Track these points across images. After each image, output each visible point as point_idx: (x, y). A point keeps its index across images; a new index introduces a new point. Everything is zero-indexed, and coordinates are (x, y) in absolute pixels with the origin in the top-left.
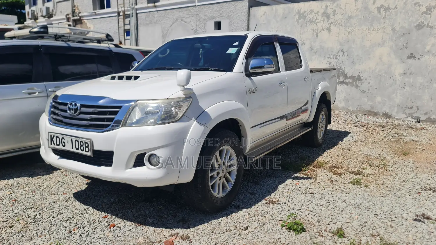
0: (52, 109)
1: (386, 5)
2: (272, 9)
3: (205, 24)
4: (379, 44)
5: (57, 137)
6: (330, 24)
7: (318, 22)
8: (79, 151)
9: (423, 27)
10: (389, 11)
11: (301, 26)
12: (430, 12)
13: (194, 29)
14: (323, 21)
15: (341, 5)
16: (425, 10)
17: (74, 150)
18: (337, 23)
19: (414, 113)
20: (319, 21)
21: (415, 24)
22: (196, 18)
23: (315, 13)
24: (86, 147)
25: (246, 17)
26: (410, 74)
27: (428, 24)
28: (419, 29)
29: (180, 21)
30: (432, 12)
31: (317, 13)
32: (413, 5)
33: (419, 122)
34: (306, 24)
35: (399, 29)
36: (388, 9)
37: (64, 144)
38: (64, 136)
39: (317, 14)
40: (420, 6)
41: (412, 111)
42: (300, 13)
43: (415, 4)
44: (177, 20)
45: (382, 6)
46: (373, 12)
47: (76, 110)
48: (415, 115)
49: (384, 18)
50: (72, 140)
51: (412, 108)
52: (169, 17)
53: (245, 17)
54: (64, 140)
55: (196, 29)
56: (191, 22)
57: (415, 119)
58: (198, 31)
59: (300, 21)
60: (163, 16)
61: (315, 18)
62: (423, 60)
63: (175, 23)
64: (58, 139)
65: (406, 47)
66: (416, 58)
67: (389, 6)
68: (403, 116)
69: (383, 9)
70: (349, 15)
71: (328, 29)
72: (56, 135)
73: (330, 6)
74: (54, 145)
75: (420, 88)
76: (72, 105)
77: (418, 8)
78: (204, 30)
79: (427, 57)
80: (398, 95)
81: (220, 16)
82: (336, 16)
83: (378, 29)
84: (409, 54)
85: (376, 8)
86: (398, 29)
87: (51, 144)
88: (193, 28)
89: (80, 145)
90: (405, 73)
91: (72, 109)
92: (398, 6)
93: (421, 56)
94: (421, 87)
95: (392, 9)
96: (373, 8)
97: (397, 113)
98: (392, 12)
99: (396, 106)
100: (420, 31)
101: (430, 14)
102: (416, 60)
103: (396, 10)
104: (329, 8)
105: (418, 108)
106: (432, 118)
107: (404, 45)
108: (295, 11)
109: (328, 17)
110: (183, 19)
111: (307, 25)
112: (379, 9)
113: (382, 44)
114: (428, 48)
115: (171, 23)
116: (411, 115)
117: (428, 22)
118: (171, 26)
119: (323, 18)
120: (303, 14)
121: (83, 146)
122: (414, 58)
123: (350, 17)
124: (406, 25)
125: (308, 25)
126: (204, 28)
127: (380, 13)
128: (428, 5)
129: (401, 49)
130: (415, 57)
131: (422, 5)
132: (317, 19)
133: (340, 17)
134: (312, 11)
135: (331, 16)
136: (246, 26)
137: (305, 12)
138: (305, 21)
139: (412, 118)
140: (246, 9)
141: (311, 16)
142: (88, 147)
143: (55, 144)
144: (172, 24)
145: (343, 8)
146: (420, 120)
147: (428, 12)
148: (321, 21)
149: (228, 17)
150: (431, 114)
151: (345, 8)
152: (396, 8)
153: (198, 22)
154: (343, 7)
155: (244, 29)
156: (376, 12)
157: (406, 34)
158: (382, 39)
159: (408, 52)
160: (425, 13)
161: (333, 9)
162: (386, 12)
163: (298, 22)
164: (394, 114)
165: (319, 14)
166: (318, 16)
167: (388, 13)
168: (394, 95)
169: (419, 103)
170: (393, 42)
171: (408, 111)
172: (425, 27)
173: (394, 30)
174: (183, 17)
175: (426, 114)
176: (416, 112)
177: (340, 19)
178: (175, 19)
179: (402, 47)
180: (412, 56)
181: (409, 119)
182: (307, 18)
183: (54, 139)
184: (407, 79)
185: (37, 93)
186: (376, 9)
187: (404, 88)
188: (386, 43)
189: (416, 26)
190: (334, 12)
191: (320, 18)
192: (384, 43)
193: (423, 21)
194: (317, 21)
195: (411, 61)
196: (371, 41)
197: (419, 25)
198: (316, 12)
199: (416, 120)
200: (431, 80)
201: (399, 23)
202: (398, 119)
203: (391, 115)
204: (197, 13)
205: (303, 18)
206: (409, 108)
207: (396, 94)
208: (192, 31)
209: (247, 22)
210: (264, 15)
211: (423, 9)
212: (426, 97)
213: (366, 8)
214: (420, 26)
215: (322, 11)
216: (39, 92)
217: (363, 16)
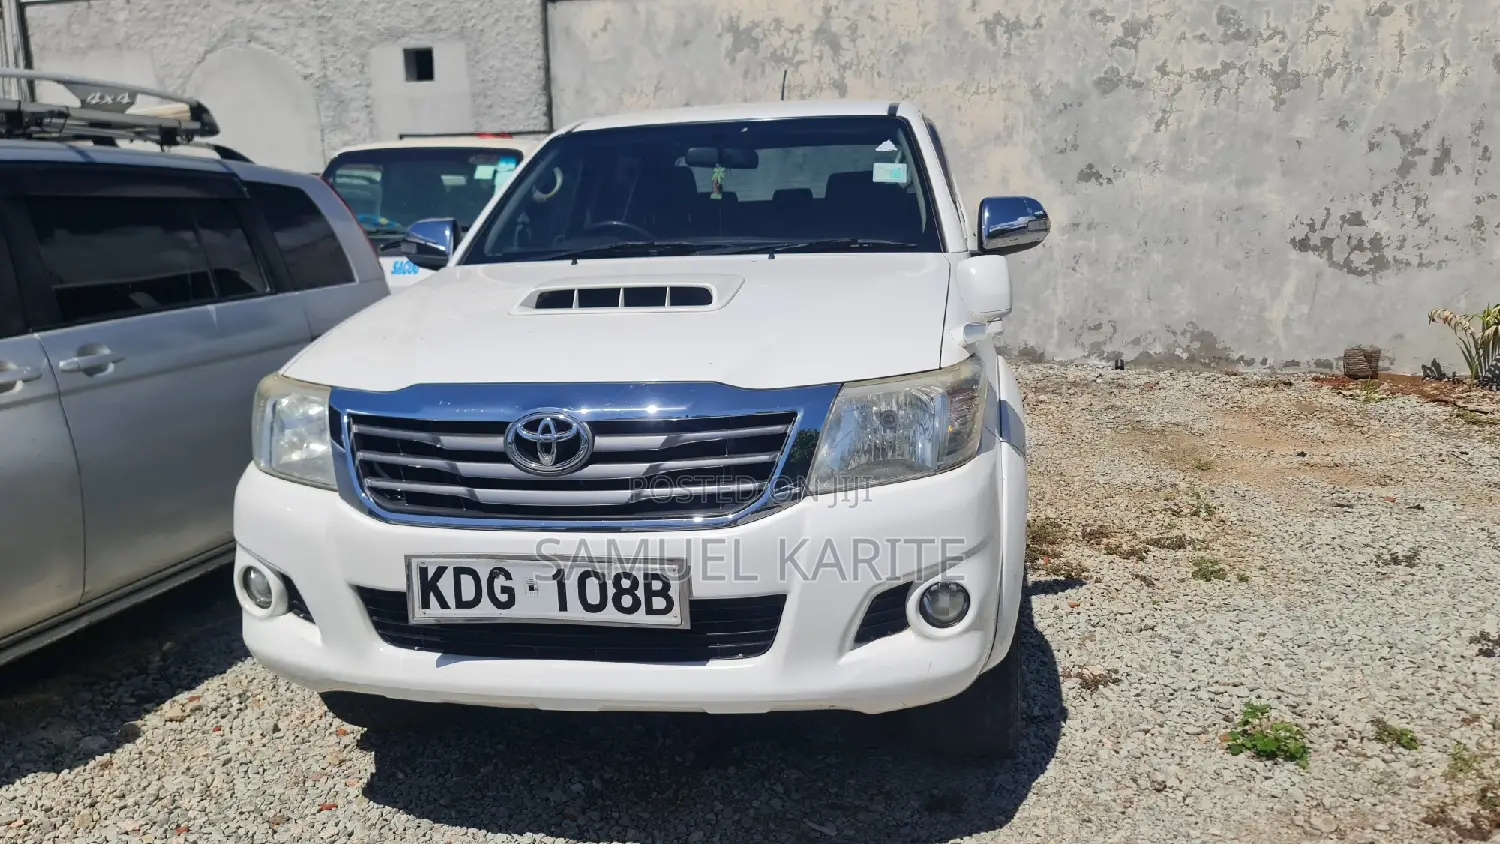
0: (360, 455)
1: (1010, 16)
2: (635, 11)
3: (363, 56)
4: (998, 137)
5: (459, 571)
6: (845, 68)
7: (801, 62)
8: (610, 616)
9: (1116, 86)
10: (1020, 35)
11: (746, 75)
12: (1134, 41)
13: (317, 76)
14: (820, 58)
15: (872, 8)
16: (1120, 33)
17: (576, 614)
18: (866, 66)
19: (1104, 343)
20: (806, 56)
21: (1095, 77)
22: (321, 32)
23: (792, 32)
24: (650, 594)
25: (536, 37)
26: (1090, 227)
27: (1129, 76)
28: (1105, 92)
29: (245, 40)
30: (1139, 39)
31: (798, 30)
32: (1088, 20)
33: (1122, 368)
34: (763, 65)
35: (1050, 90)
36: (1014, 28)
37: (504, 598)
38: (507, 565)
39: (796, 36)
40: (1107, 19)
41: (1098, 337)
42: (738, 28)
43: (1093, 14)
44: (227, 37)
45: (998, 16)
46: (974, 36)
47: (568, 450)
48: (1108, 349)
49: (1007, 55)
50: (559, 577)
51: (1098, 327)
52: (186, 24)
53: (533, 37)
54: (508, 576)
55: (325, 76)
56: (295, 45)
57: (1108, 359)
58: (333, 81)
59: (740, 56)
60: (155, 19)
61: (791, 46)
62: (1119, 183)
63: (220, 51)
64: (466, 580)
65: (1075, 147)
66: (1101, 180)
67: (1017, 17)
68: (1076, 353)
69: (1003, 29)
70: (900, 42)
71: (836, 87)
72: (451, 565)
73: (837, 8)
74: (444, 605)
75: (1119, 269)
76: (540, 428)
77: (1100, 26)
78: (358, 82)
79: (1131, 175)
80: (1060, 292)
81: (428, 28)
82: (859, 42)
83: (990, 89)
84: (1083, 166)
85: (980, 23)
86: (1048, 91)
87: (426, 604)
88: (309, 71)
89: (611, 591)
90: (1074, 224)
91: (547, 448)
92: (1044, 21)
93: (1115, 171)
94: (1120, 265)
95: (1028, 27)
96: (972, 22)
97: (1060, 345)
98: (1027, 37)
99: (1056, 323)
100: (1110, 99)
101: (1135, 47)
102: (1101, 184)
103: (1039, 31)
104: (834, 13)
105: (1114, 327)
106: (1151, 352)
107: (1066, 140)
108: (721, 21)
109: (835, 46)
110: (257, 33)
111: (763, 71)
112: (990, 26)
113: (1004, 137)
114: (1133, 147)
115: (201, 49)
116: (1096, 349)
117: (1129, 70)
118: (203, 59)
119: (817, 48)
120: (749, 30)
121: (631, 591)
122: (1097, 179)
123: (905, 49)
124: (1069, 79)
125: (768, 69)
126: (361, 72)
127: (993, 38)
128: (1128, 17)
129: (1061, 152)
130: (1098, 176)
131: (1112, 19)
132: (796, 51)
133: (873, 48)
134: (778, 23)
135: (845, 43)
136: (539, 68)
137: (756, 25)
138: (760, 56)
139: (1101, 356)
140: (534, 7)
141: (777, 41)
142: (664, 592)
143: (451, 601)
144: (207, 52)
145: (881, 17)
146: (1122, 361)
147: (1130, 39)
148: (813, 56)
149: (461, 35)
150: (1150, 340)
151: (887, 20)
152: (1038, 24)
153: (330, 50)
154: (879, 13)
155: (534, 78)
156: (982, 35)
157: (1071, 105)
158: (1005, 120)
159: (1078, 161)
160: (1121, 42)
161: (847, 18)
162: (1010, 38)
163: (733, 60)
164: (1050, 349)
165: (806, 34)
166: (802, 40)
167: (1016, 40)
168: (1049, 292)
169: (1116, 312)
170: (1037, 132)
171: (1089, 338)
172: (1122, 86)
173: (1036, 93)
174: (255, 24)
175: (1136, 342)
176: (1110, 338)
177: (872, 52)
178: (220, 34)
179: (1062, 146)
180: (1089, 174)
181: (1094, 361)
182: (762, 45)
183: (446, 585)
184: (1080, 243)
185: (19, 386)
186: (982, 27)
187: (1074, 269)
188: (1018, 133)
189: (1099, 82)
190: (853, 28)
191: (805, 46)
192: (1010, 131)
193: (1115, 65)
194: (799, 57)
195: (1091, 187)
196: (972, 125)
197: (1105, 79)
198: (793, 27)
199: (1112, 363)
200: (1146, 243)
201: (1051, 73)
202: (1062, 364)
203: (1042, 354)
204: (320, 12)
205: (749, 47)
206: (1090, 329)
207: (1055, 288)
208: (308, 83)
209: (540, 52)
210: (604, 29)
211: (1116, 30)
212: (1135, 293)
213: (951, 22)
214: (1108, 83)
215: (814, 25)
216: (25, 381)
217: (945, 47)
